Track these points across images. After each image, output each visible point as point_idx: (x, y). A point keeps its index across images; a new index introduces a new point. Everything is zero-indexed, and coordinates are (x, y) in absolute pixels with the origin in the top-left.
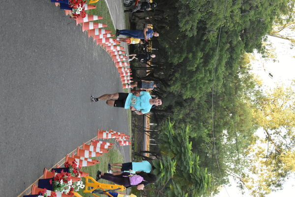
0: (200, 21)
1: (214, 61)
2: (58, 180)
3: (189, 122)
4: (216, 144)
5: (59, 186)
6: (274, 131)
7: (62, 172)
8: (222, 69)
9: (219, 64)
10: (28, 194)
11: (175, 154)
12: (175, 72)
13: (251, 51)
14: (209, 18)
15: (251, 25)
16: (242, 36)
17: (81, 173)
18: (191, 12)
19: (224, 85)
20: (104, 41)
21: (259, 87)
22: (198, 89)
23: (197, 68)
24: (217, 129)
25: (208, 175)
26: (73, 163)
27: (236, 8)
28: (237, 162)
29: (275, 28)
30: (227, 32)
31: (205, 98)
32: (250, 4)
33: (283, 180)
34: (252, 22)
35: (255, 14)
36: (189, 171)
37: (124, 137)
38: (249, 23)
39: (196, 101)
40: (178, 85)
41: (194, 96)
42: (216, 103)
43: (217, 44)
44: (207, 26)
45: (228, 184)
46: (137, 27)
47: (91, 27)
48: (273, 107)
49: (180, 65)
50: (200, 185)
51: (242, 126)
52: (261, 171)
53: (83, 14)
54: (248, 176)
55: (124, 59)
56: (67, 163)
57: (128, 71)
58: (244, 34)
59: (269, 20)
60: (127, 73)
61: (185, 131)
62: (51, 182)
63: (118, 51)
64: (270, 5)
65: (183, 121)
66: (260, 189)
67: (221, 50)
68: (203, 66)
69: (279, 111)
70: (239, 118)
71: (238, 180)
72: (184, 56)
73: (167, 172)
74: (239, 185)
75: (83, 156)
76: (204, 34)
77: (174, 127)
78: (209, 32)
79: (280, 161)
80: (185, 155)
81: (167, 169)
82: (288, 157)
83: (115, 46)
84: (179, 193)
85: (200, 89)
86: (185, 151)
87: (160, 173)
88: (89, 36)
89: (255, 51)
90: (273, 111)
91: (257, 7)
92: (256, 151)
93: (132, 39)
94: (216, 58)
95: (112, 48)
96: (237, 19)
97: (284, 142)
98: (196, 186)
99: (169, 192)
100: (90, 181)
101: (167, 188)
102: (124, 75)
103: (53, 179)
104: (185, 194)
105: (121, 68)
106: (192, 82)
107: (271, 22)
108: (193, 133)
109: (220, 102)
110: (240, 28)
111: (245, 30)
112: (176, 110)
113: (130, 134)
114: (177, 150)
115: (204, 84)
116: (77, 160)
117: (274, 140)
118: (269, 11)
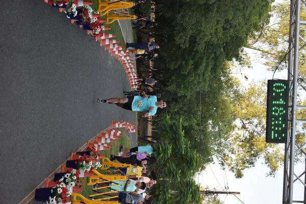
0: (191, 36)
1: (202, 68)
2: (82, 161)
3: (183, 114)
4: (203, 131)
5: (82, 166)
6: (248, 121)
7: (85, 155)
8: (208, 73)
9: (206, 69)
10: (59, 172)
11: (171, 140)
12: (171, 76)
13: (231, 60)
14: (199, 34)
15: (231, 40)
16: (224, 48)
17: (99, 155)
18: (184, 29)
19: (210, 86)
20: (117, 53)
21: (237, 87)
22: (189, 89)
23: (189, 73)
24: (204, 120)
25: (196, 155)
26: (93, 148)
27: (220, 26)
28: (220, 144)
29: (250, 42)
30: (212, 45)
31: (195, 96)
32: (230, 24)
33: (255, 159)
34: (232, 38)
35: (234, 31)
36: (182, 152)
37: (132, 126)
38: (229, 38)
39: (188, 98)
40: (174, 86)
41: (187, 94)
42: (203, 99)
43: (204, 54)
44: (197, 40)
45: (212, 163)
46: (142, 40)
47: (107, 42)
48: (247, 102)
49: (175, 70)
50: (190, 164)
51: (223, 118)
52: (238, 152)
53: (101, 33)
54: (228, 156)
55: (132, 66)
56: (88, 148)
57: (135, 75)
58: (226, 46)
59: (245, 35)
60: (134, 77)
61: (179, 121)
62: (76, 163)
63: (128, 60)
64: (246, 24)
65: (178, 113)
66: (237, 165)
67: (207, 59)
68: (194, 71)
69: (252, 106)
70: (221, 111)
71: (220, 159)
72: (179, 63)
73: (165, 153)
74: (220, 162)
75: (101, 142)
76: (194, 47)
77: (171, 118)
78: (198, 44)
79: (253, 145)
80: (179, 141)
81: (165, 151)
82: (259, 141)
83: (125, 56)
84: (174, 170)
85: (191, 88)
86: (179, 137)
87: (159, 154)
88: (105, 49)
89: (234, 59)
90: (248, 106)
91: (236, 26)
92: (234, 137)
93: (138, 50)
94: (204, 65)
95: (123, 58)
96: (220, 35)
97: (256, 130)
98: (187, 164)
99: (166, 169)
100: (106, 160)
101: (165, 165)
102: (132, 78)
103: (78, 161)
104: (179, 170)
105: (129, 73)
106: (185, 83)
107: (247, 37)
108: (185, 122)
109: (207, 99)
110: (222, 41)
111: (226, 43)
112: (172, 105)
113: (137, 123)
114: (172, 136)
115: (194, 85)
116: (96, 146)
117: (248, 128)
118: (245, 29)
